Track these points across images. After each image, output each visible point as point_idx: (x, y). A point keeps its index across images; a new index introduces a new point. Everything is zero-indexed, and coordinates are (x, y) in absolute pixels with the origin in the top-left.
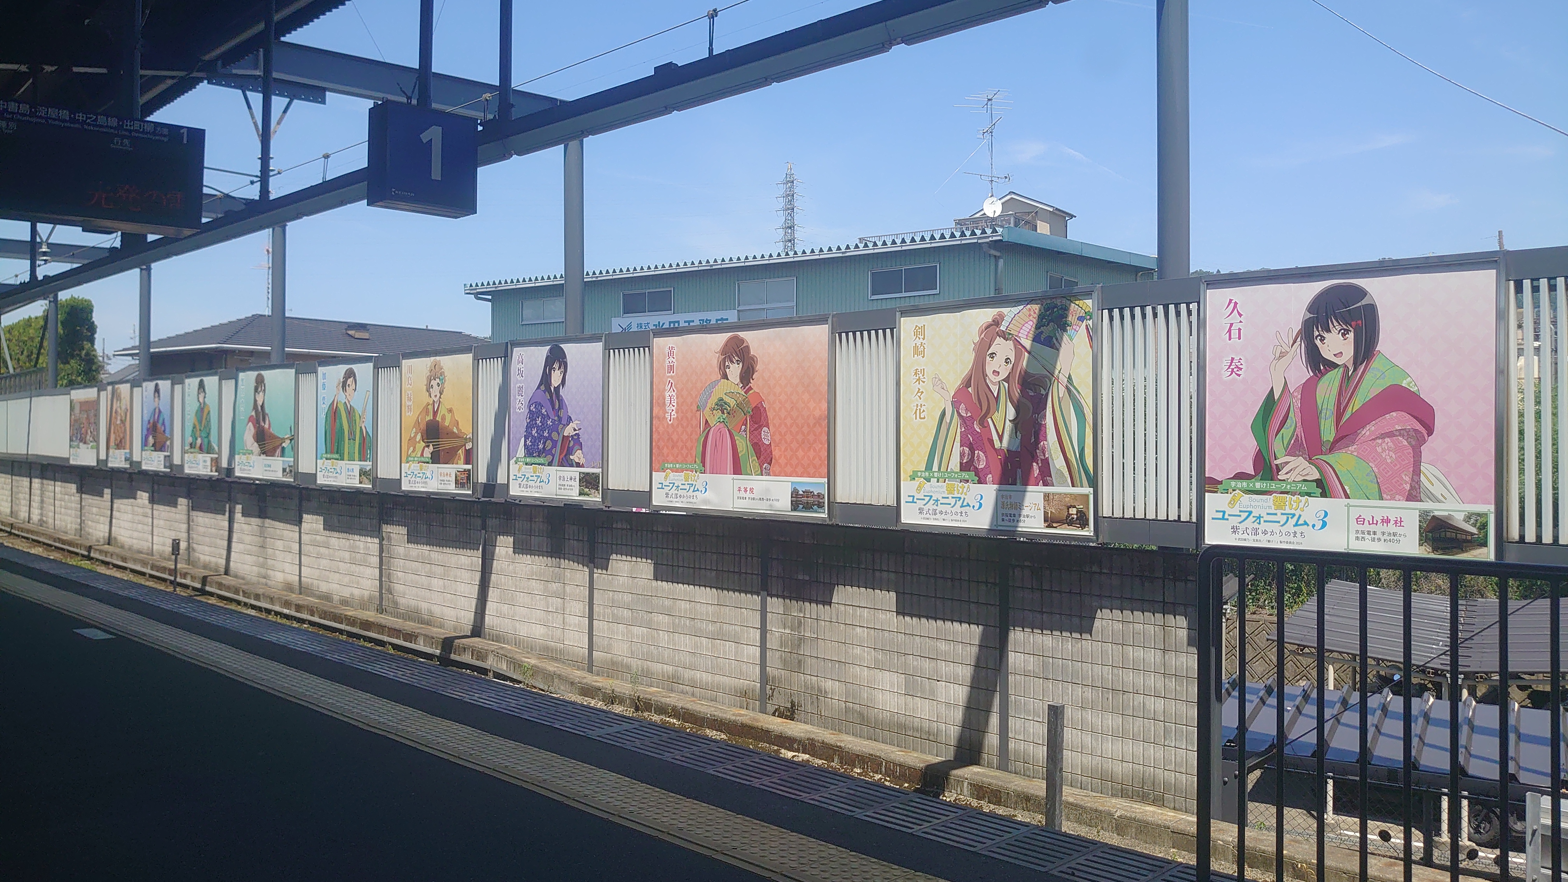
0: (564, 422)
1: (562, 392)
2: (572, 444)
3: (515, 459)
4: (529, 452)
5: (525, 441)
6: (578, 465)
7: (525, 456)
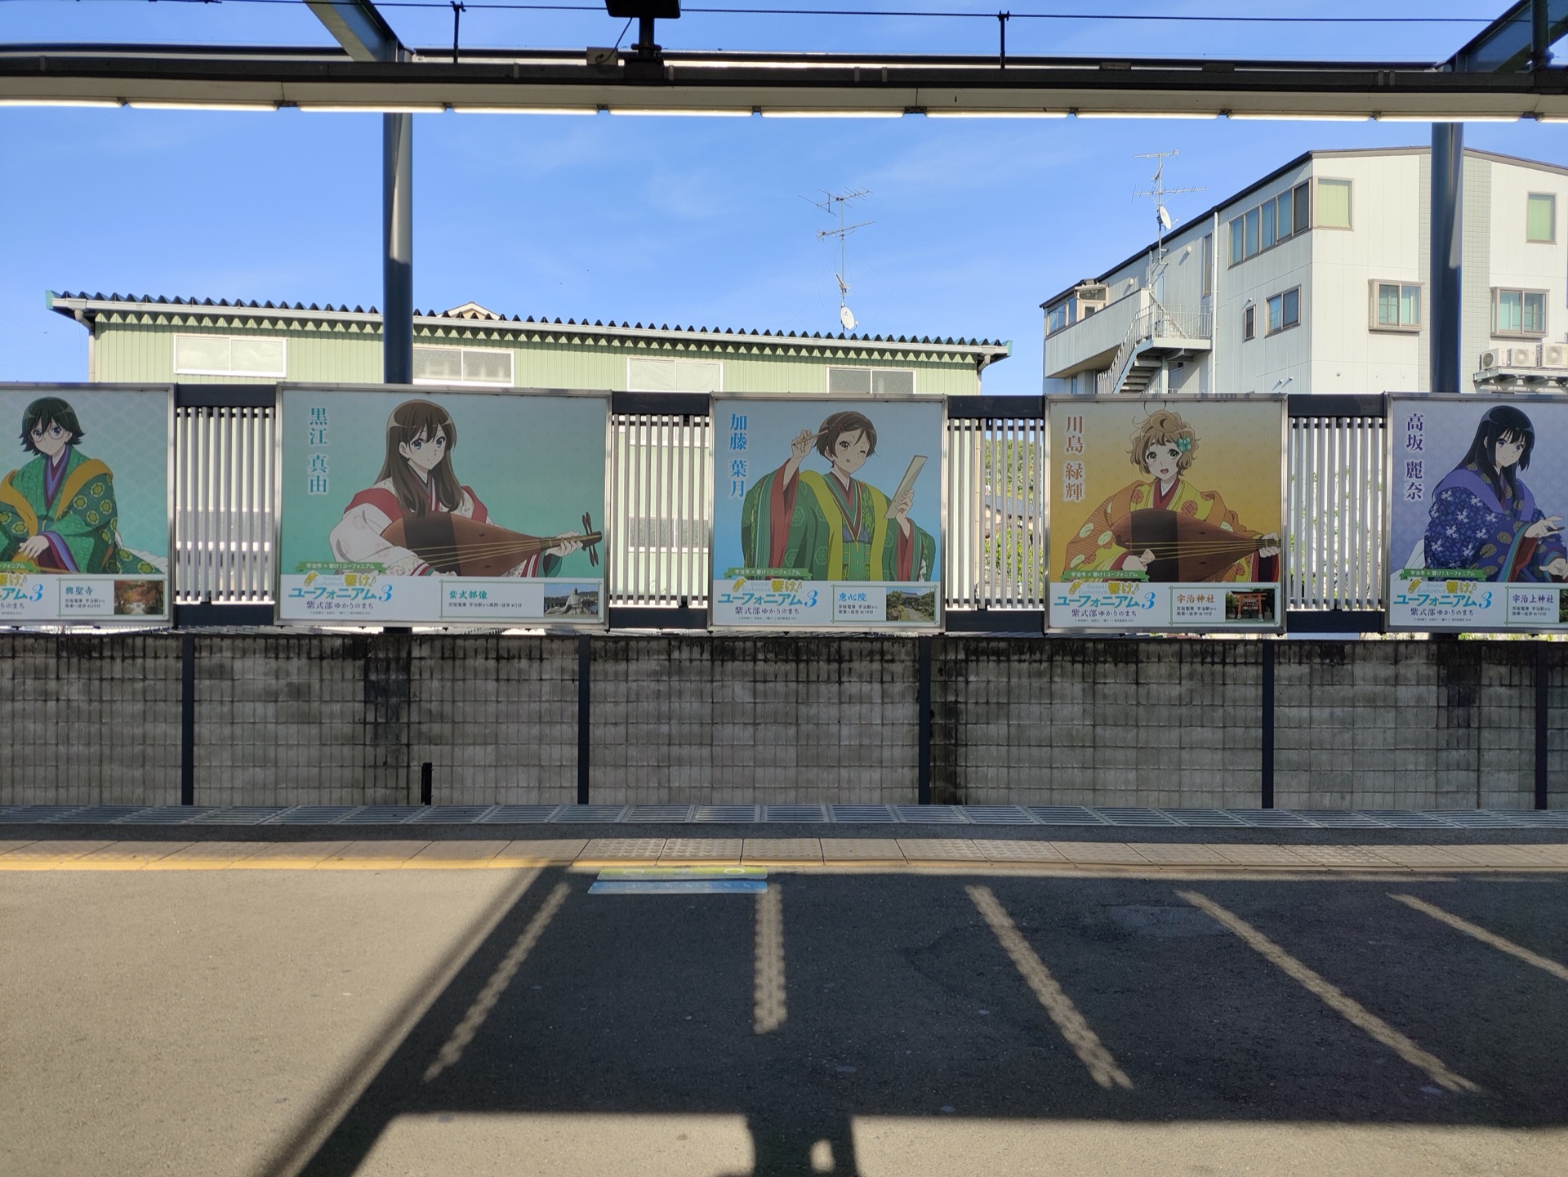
0: (1526, 515)
1: (1519, 474)
2: (1543, 549)
3: (1401, 571)
4: (1435, 560)
5: (1428, 542)
6: (1557, 579)
7: (1427, 567)
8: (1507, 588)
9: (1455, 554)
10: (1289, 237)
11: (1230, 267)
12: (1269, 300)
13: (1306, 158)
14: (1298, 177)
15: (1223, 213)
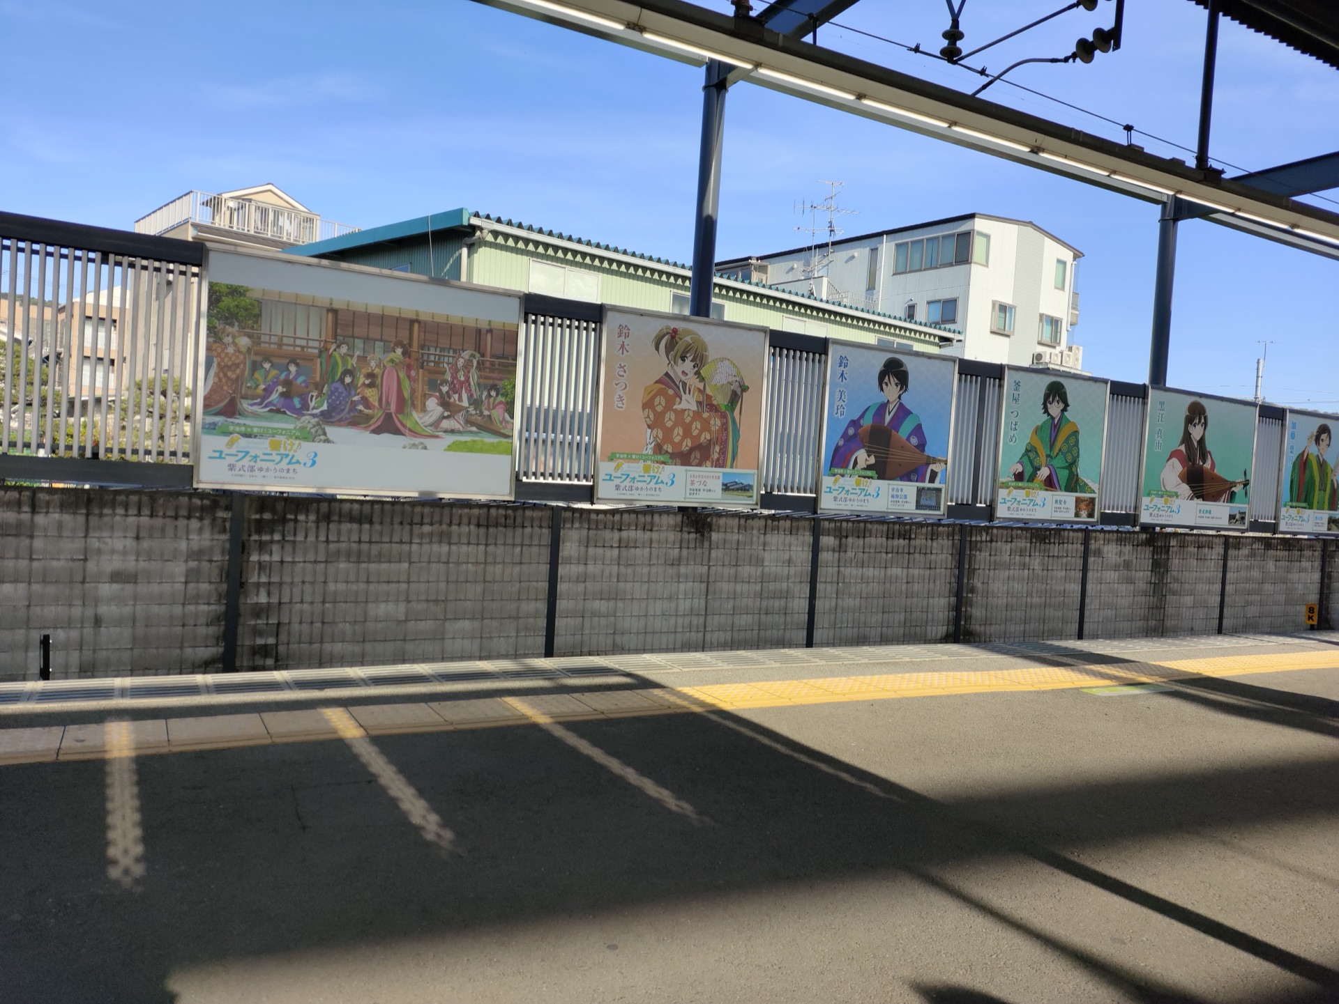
10: (951, 265)
11: (894, 274)
12: (929, 303)
13: (971, 216)
14: (964, 227)
15: (889, 236)
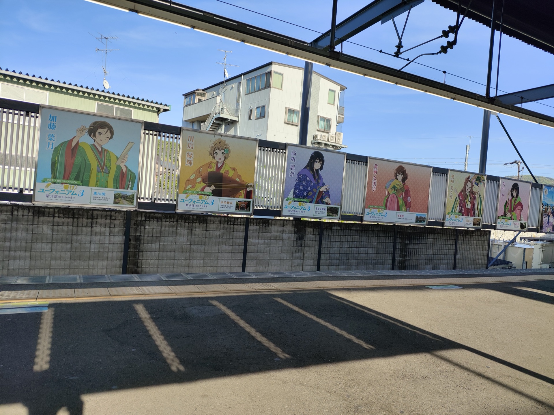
0: (321, 185)
1: (320, 172)
2: (324, 195)
3: (287, 198)
4: (296, 196)
5: (294, 191)
6: (327, 204)
7: (294, 198)
8: (314, 205)
9: (302, 194)
